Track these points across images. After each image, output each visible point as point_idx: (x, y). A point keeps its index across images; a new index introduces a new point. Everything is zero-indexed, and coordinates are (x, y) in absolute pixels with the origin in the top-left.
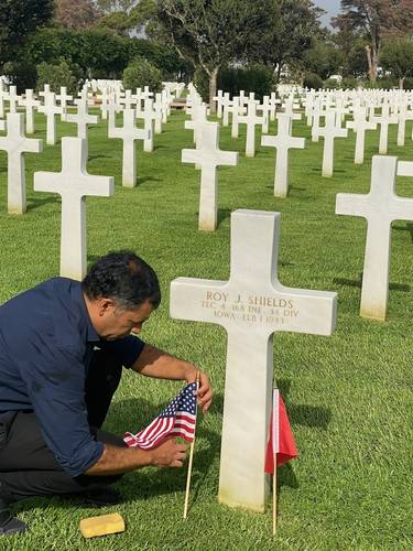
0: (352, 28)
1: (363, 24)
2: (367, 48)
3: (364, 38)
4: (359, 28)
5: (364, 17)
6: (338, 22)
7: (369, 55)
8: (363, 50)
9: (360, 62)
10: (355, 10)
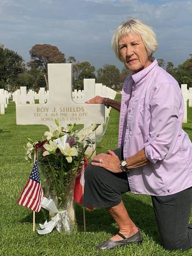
0: (37, 67)
1: (42, 65)
2: (45, 76)
3: (43, 72)
4: (39, 67)
5: (42, 62)
6: (30, 65)
7: (46, 79)
8: (43, 77)
9: (42, 82)
10: (38, 59)
